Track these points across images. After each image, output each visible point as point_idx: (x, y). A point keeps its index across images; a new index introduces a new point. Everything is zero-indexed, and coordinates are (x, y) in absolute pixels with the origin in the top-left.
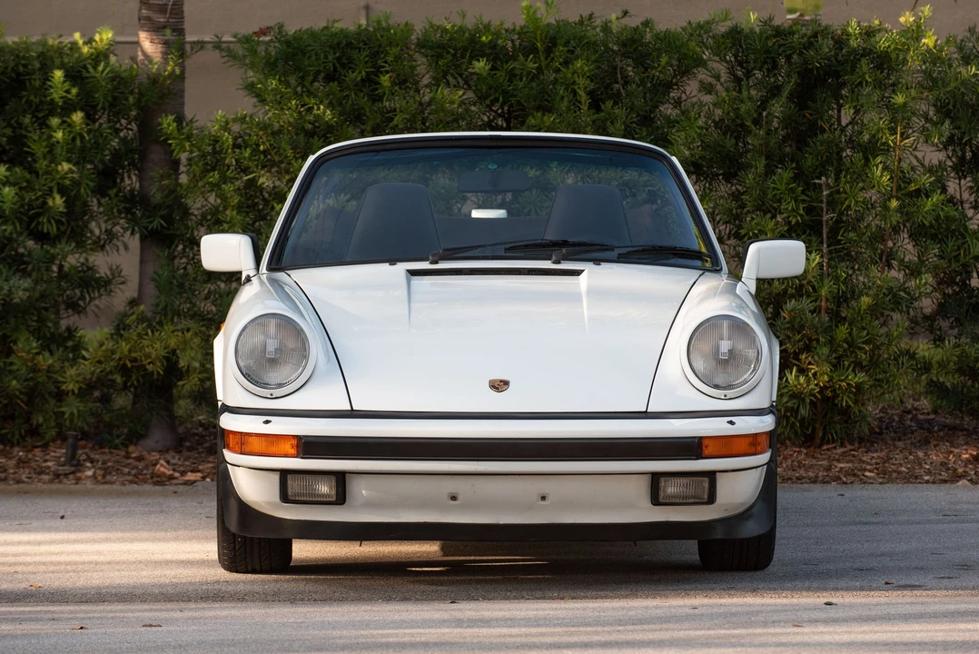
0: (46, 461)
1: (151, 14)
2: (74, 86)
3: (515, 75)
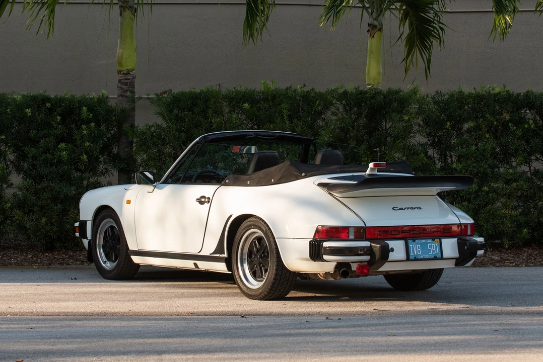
0: (80, 256)
1: (122, 86)
2: (91, 113)
3: (260, 109)
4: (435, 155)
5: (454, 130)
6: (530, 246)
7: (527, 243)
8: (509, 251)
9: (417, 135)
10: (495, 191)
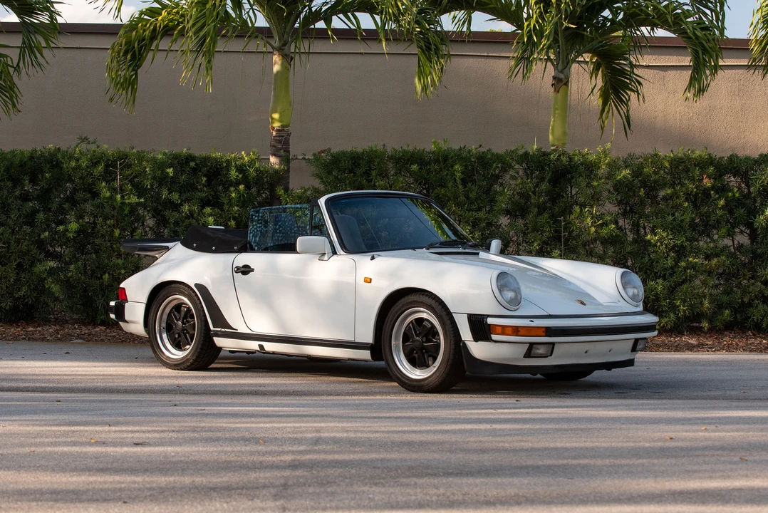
1: (275, 144)
2: (240, 174)
3: (430, 171)
4: (627, 226)
5: (648, 198)
6: (732, 330)
7: (729, 327)
8: (708, 335)
9: (607, 203)
10: (694, 266)
